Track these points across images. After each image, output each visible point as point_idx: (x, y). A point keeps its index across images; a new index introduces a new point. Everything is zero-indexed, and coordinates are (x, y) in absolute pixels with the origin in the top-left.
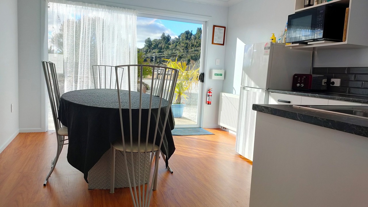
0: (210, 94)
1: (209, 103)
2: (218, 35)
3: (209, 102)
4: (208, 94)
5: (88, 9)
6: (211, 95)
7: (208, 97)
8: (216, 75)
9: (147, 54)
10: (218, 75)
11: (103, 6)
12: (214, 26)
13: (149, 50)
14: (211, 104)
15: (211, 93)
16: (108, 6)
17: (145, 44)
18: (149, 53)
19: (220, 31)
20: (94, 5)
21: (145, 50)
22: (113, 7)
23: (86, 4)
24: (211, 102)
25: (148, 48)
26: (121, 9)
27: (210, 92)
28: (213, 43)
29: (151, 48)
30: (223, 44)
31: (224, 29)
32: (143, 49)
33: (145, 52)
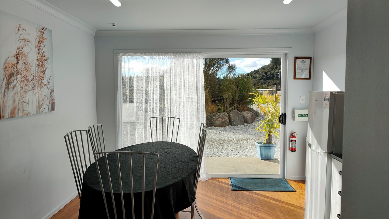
0: (294, 139)
1: (293, 150)
2: (301, 68)
3: (292, 148)
4: (291, 139)
5: (155, 58)
6: (295, 141)
7: (291, 142)
8: (300, 116)
9: (273, 70)
10: (303, 116)
11: (169, 54)
12: (296, 58)
13: (275, 66)
14: (295, 151)
15: (295, 137)
16: (173, 53)
17: (271, 60)
18: (276, 69)
19: (305, 63)
20: (160, 54)
21: (271, 66)
22: (179, 53)
23: (153, 54)
24: (295, 149)
25: (274, 64)
26: (187, 54)
27: (293, 137)
28: (295, 78)
29: (277, 64)
30: (309, 78)
31: (309, 60)
32: (269, 65)
33: (271, 68)
